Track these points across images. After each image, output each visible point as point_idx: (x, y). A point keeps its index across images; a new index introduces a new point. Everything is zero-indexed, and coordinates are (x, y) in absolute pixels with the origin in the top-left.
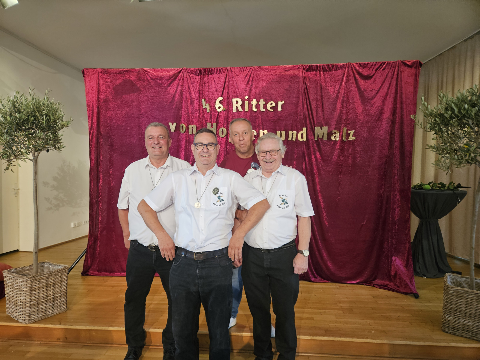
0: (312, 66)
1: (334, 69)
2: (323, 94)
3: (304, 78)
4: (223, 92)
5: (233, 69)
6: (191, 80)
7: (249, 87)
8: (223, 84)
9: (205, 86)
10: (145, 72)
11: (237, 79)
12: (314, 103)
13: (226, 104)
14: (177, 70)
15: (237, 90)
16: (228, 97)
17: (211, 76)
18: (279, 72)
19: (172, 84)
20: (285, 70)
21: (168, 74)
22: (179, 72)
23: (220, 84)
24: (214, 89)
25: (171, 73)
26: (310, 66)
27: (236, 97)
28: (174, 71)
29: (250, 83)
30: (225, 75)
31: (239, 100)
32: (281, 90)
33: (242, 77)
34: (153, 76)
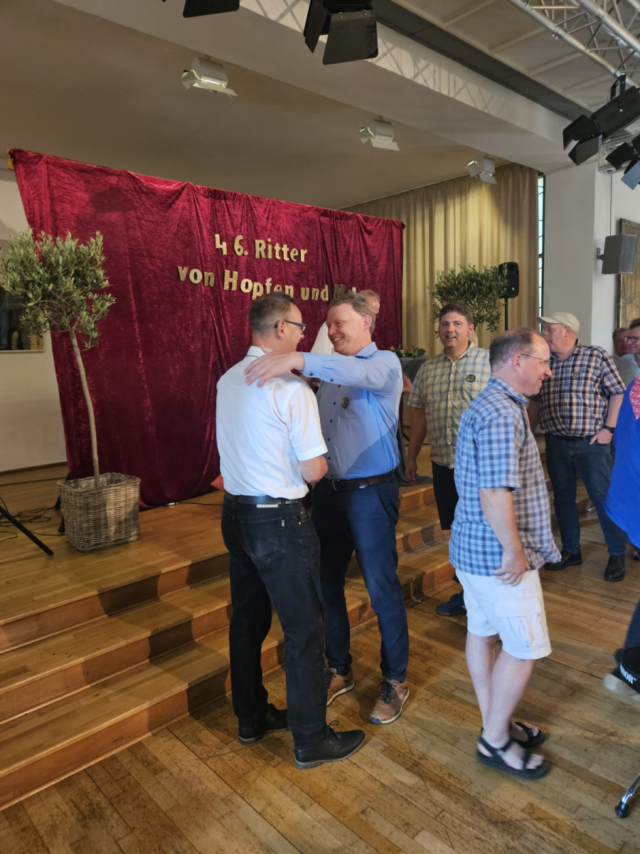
1: (344, 218)
2: (338, 247)
3: (321, 224)
4: (241, 228)
5: (250, 198)
6: (199, 204)
7: (269, 225)
8: (240, 217)
9: (216, 216)
10: (132, 179)
11: (255, 212)
12: (330, 255)
13: (246, 246)
14: (179, 185)
15: (257, 228)
16: (248, 236)
17: (223, 201)
18: (297, 211)
19: (173, 206)
20: (303, 210)
21: (167, 187)
22: (183, 188)
23: (236, 216)
24: (229, 223)
25: (172, 187)
26: (325, 210)
27: (259, 238)
28: (174, 185)
29: (270, 220)
30: (242, 204)
31: (262, 242)
32: (302, 236)
33: (261, 211)
34: (144, 187)
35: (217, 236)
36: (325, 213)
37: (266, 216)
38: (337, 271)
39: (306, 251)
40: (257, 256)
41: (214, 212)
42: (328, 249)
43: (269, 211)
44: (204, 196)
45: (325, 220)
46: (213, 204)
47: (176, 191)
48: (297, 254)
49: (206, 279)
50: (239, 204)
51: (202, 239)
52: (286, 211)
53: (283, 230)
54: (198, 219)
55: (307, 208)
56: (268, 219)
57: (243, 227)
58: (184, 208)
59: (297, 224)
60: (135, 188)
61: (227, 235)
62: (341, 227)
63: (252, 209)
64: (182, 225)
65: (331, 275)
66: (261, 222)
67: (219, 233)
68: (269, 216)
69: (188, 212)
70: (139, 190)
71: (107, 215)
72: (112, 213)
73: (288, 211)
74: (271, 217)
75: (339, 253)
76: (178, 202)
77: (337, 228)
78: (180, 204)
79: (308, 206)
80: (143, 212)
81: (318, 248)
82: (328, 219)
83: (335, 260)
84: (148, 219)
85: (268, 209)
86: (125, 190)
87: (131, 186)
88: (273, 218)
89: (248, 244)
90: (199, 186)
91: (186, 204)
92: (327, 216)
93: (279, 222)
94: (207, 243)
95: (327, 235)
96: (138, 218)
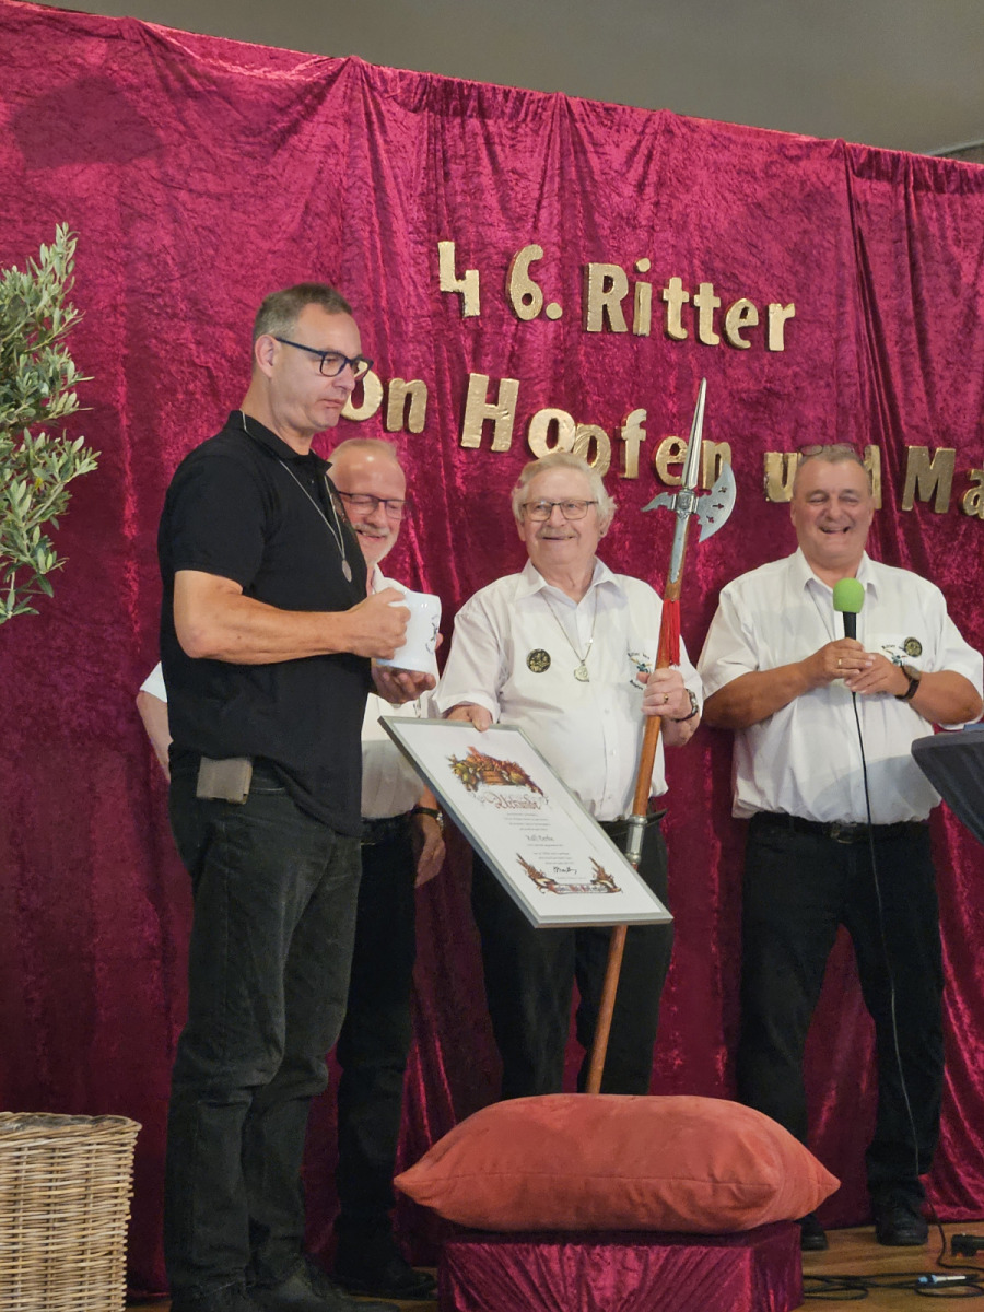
0: (878, 153)
1: (953, 187)
2: (925, 294)
3: (854, 204)
4: (536, 218)
5: (577, 110)
6: (384, 132)
7: (647, 209)
8: (534, 176)
9: (447, 175)
10: (155, 49)
11: (594, 160)
12: (890, 329)
13: (553, 283)
14: (318, 66)
15: (598, 218)
16: (563, 249)
17: (474, 123)
18: (759, 158)
19: (293, 140)
20: (784, 152)
21: (275, 75)
22: (331, 80)
23: (522, 176)
24: (492, 199)
25: (292, 76)
26: (874, 156)
27: (602, 258)
28: (301, 67)
29: (649, 191)
30: (544, 132)
31: (616, 272)
32: (775, 251)
33: (617, 156)
34: (196, 76)
35: (447, 249)
36: (872, 165)
37: (633, 175)
38: (918, 390)
39: (791, 311)
40: (594, 323)
41: (440, 161)
42: (882, 305)
43: (649, 157)
44: (403, 105)
45: (872, 190)
46: (436, 134)
47: (308, 89)
48: (753, 319)
49: (396, 405)
50: (536, 132)
51: (390, 257)
52: (713, 156)
53: (701, 229)
54: (379, 188)
55: (800, 146)
56: (640, 187)
57: (544, 214)
58: (331, 148)
59: (759, 205)
60: (163, 78)
61: (483, 244)
62: (940, 219)
63: (584, 152)
64: (321, 207)
65: (893, 408)
66: (616, 199)
67: (455, 235)
68: (645, 175)
69: (343, 162)
70: (176, 86)
71: (62, 173)
72: (77, 168)
73: (724, 157)
74: (653, 178)
75: (929, 320)
76: (307, 127)
77: (923, 223)
78: (316, 133)
79: (804, 139)
80: (186, 159)
81: (841, 297)
82: (884, 186)
83: (914, 347)
84: (200, 187)
85: (643, 150)
86: (131, 87)
87: (152, 71)
88: (661, 184)
89: (562, 277)
90: (388, 72)
91: (340, 134)
92: (880, 176)
93: (686, 198)
94: (408, 271)
95: (878, 249)
96: (167, 183)
